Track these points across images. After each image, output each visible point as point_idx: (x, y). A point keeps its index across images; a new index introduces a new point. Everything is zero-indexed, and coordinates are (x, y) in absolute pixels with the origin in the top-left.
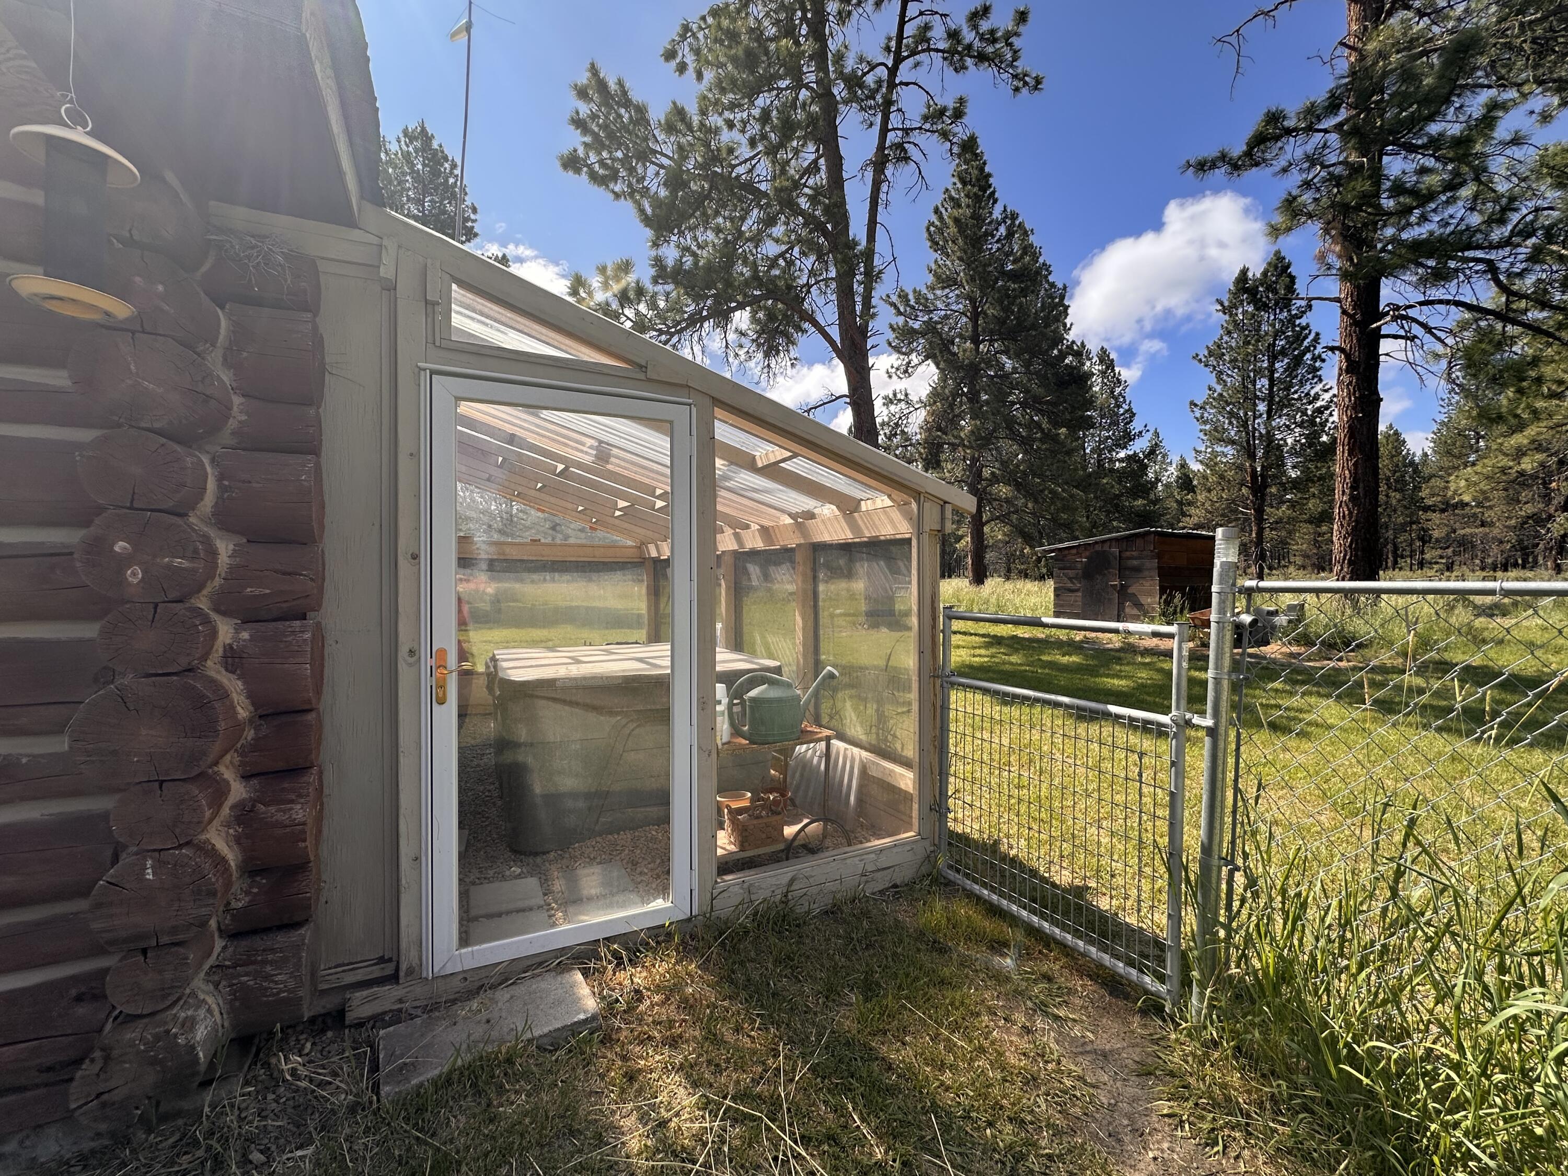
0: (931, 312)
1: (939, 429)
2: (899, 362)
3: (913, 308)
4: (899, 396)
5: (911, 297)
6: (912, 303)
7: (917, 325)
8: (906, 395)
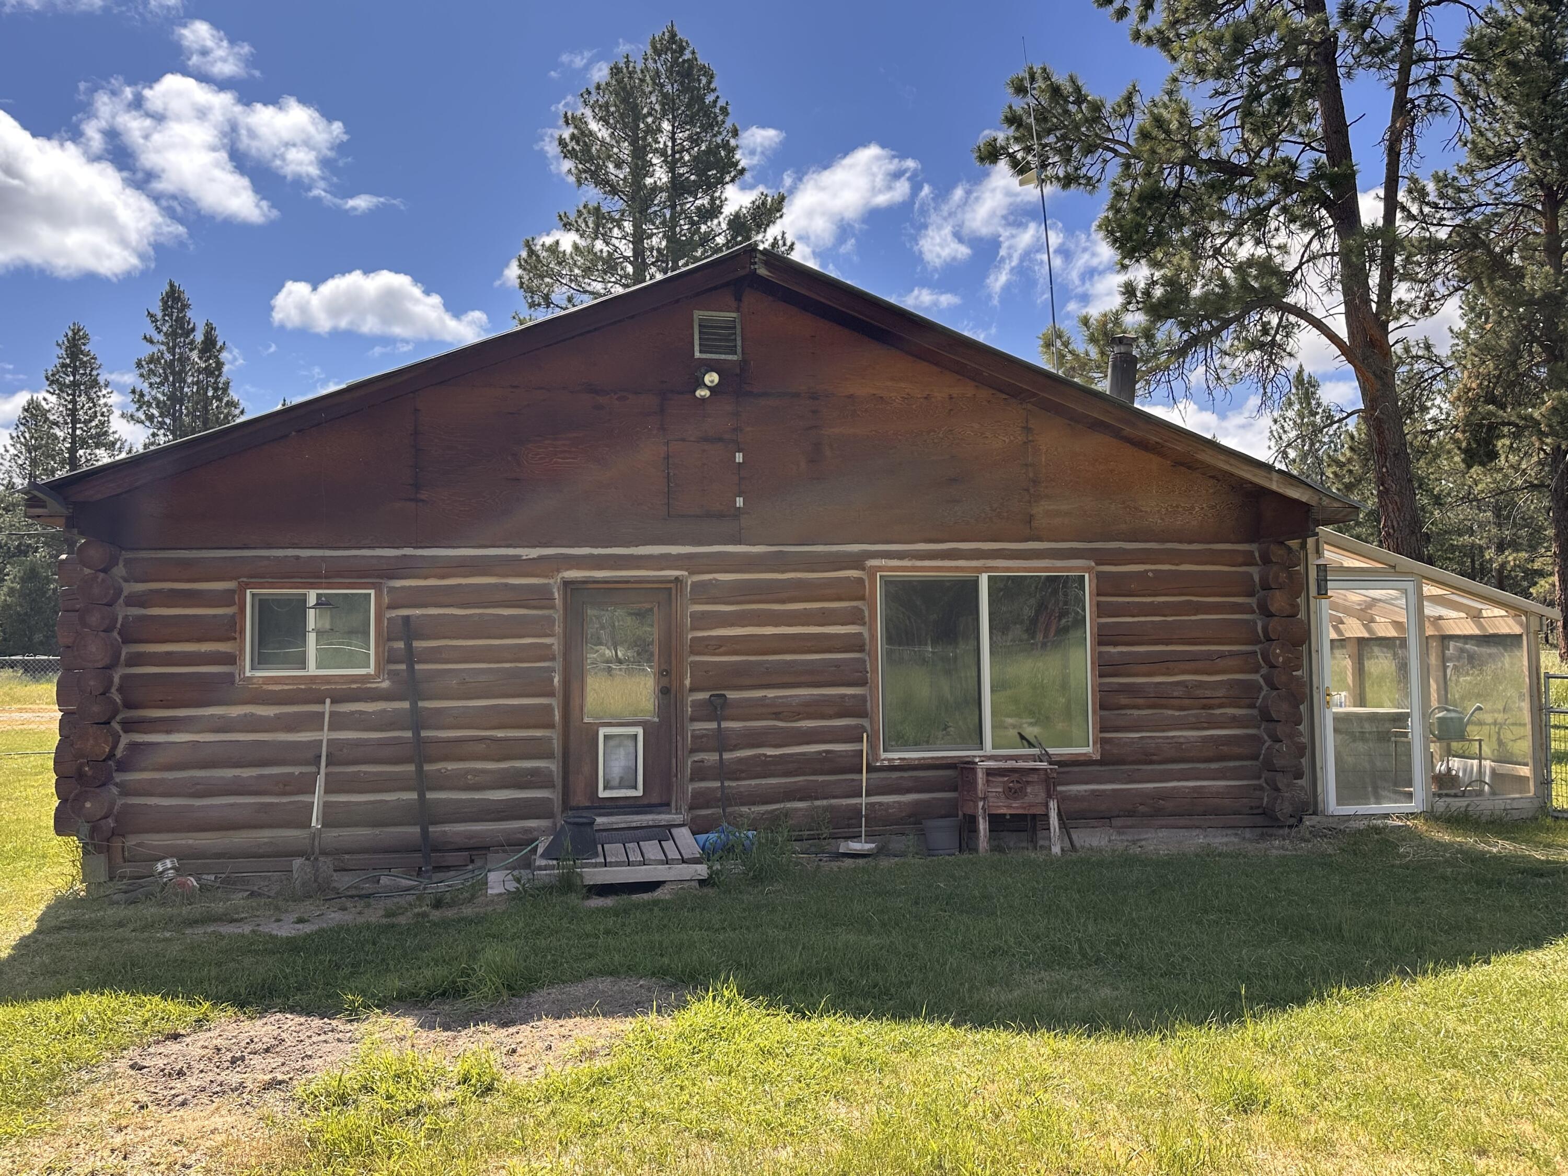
0: (1470, 209)
1: (1491, 399)
2: (1413, 295)
3: (1436, 206)
4: (1414, 351)
5: (1431, 187)
6: (1432, 197)
7: (1442, 234)
8: (1428, 347)
